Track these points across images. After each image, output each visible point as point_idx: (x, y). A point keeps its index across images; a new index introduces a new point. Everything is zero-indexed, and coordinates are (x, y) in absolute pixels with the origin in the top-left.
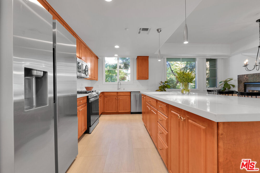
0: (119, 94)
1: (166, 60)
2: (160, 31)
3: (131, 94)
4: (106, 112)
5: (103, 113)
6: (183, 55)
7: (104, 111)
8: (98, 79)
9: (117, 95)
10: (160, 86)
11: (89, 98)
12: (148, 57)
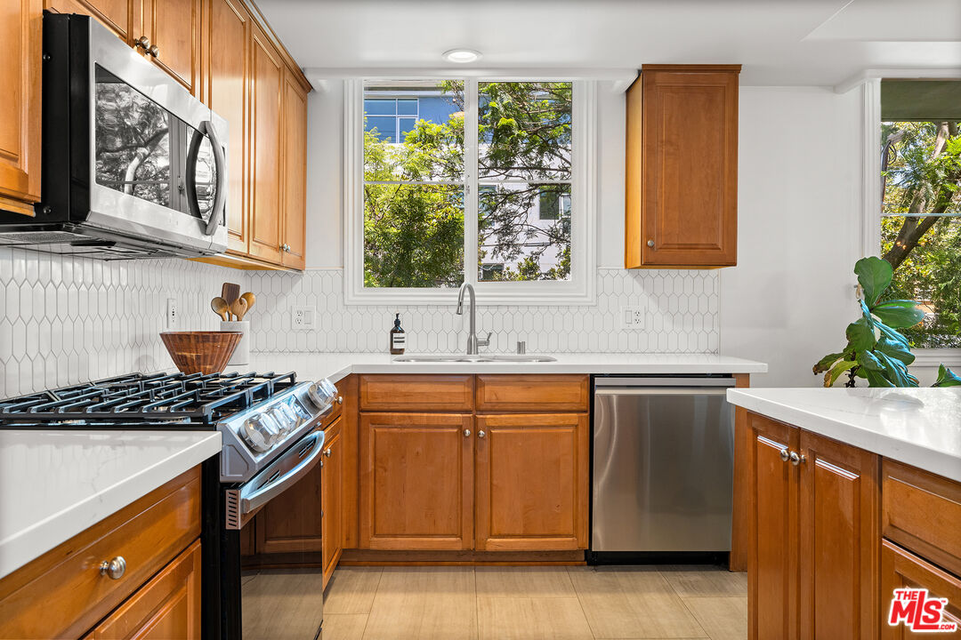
0: (488, 394)
3: (598, 392)
4: (373, 547)
5: (358, 558)
7: (359, 540)
8: (302, 258)
9: (469, 406)
11: (222, 479)
12: (734, 70)
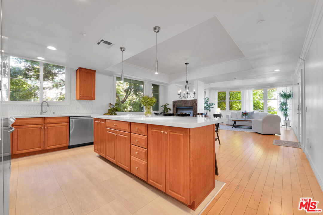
1: (115, 78)
2: (124, 50)
6: (133, 77)
10: (110, 108)
12: (95, 71)
